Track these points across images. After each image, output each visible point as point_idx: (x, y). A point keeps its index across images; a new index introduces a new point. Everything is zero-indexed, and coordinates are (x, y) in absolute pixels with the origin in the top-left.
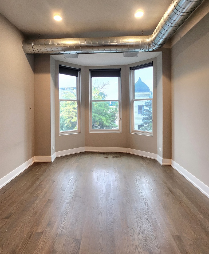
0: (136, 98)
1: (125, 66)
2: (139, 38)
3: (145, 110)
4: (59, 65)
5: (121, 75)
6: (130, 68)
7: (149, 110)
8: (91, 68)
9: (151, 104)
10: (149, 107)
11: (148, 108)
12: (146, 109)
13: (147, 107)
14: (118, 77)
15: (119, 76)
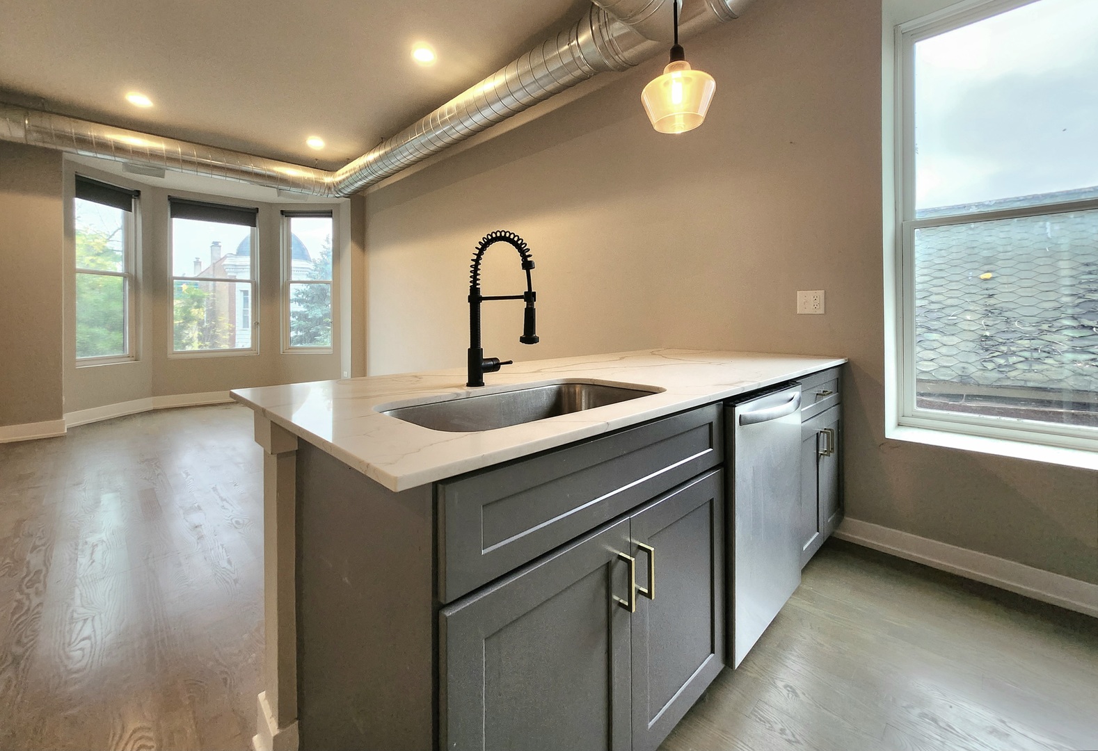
0: (294, 278)
1: (270, 205)
2: (310, 172)
3: (295, 314)
4: (76, 176)
5: (257, 224)
6: (282, 212)
7: (308, 315)
8: (172, 194)
9: (313, 298)
10: (308, 306)
11: (304, 310)
12: (297, 312)
13: (299, 305)
14: (249, 227)
15: (253, 224)
